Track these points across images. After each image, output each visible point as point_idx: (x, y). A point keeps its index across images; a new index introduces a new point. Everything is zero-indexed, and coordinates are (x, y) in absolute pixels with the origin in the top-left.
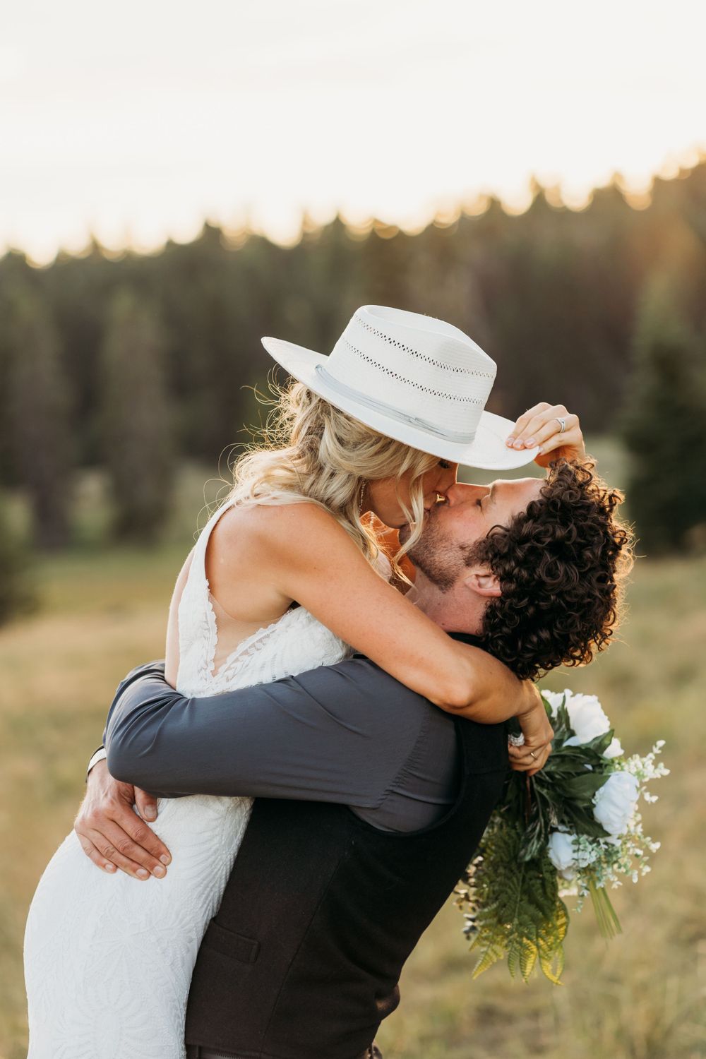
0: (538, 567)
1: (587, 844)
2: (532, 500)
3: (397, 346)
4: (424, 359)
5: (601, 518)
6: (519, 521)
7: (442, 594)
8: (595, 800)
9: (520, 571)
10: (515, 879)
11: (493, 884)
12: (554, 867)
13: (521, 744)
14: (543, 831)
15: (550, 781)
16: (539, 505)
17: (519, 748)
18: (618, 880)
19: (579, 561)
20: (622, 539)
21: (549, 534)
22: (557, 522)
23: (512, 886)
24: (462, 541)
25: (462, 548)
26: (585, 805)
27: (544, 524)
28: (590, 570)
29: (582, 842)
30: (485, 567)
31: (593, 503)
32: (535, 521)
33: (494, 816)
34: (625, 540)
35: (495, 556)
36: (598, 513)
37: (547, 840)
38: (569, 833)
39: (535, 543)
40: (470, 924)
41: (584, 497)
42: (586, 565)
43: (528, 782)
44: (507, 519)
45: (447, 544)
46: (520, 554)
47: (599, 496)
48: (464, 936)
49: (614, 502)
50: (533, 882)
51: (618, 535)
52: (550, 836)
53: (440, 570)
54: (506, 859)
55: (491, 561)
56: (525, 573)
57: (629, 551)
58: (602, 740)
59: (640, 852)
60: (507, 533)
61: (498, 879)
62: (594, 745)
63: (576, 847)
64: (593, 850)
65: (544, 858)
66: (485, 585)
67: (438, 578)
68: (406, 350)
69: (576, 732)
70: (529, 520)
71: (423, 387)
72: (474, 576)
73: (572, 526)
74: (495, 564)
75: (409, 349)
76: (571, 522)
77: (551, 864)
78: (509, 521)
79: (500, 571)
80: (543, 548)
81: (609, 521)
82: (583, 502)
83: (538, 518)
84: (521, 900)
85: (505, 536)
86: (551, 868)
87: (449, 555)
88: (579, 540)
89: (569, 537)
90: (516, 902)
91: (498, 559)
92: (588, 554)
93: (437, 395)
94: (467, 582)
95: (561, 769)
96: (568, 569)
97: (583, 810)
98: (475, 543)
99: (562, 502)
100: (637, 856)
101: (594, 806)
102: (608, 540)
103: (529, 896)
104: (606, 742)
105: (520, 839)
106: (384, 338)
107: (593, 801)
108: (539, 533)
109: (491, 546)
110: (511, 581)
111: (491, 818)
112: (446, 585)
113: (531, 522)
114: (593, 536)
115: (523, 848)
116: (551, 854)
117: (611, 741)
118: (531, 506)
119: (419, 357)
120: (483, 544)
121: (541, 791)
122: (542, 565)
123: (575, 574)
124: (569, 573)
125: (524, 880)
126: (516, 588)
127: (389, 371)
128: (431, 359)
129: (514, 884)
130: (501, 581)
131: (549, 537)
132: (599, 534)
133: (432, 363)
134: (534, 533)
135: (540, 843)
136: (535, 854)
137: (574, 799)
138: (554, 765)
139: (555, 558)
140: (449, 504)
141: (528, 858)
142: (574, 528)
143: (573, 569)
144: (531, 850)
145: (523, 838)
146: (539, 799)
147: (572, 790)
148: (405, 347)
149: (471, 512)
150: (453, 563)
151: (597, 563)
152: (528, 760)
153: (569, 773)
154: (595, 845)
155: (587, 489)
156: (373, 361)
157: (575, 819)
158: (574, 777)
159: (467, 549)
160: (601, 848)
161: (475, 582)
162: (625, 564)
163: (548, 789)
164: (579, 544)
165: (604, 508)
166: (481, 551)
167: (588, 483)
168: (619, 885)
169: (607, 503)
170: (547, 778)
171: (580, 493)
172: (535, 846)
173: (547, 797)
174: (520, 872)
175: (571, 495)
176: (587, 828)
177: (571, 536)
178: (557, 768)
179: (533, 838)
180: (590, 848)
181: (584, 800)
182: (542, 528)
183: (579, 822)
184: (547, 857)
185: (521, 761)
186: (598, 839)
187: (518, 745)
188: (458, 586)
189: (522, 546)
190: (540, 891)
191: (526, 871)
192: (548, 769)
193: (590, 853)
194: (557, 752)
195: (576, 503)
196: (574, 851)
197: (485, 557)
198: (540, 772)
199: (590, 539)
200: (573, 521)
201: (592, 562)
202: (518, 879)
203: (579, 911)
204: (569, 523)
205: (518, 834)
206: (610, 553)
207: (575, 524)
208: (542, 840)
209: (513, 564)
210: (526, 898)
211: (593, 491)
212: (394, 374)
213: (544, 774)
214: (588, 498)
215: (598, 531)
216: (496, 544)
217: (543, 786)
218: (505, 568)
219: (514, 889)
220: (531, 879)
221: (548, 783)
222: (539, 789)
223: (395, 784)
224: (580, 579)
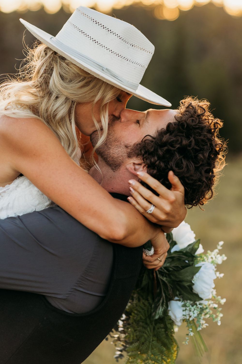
0: (171, 161)
1: (191, 306)
2: (170, 121)
3: (100, 26)
4: (114, 35)
5: (209, 135)
6: (161, 134)
7: (113, 172)
8: (194, 281)
9: (159, 163)
10: (148, 329)
11: (136, 332)
12: (172, 321)
13: (152, 254)
14: (165, 301)
15: (167, 272)
16: (174, 125)
17: (152, 256)
18: (205, 323)
19: (195, 160)
20: (220, 149)
21: (178, 142)
22: (183, 136)
23: (147, 333)
24: (126, 143)
25: (126, 147)
26: (188, 284)
27: (175, 136)
28: (201, 165)
29: (188, 306)
30: (139, 159)
31: (205, 126)
32: (171, 134)
33: (134, 293)
34: (222, 149)
35: (146, 153)
36: (207, 132)
37: (167, 306)
38: (179, 300)
39: (170, 147)
40: (119, 353)
41: (200, 122)
42: (199, 163)
43: (155, 274)
44: (154, 132)
45: (117, 143)
46: (160, 152)
47: (209, 122)
48: (115, 360)
49: (216, 127)
50: (160, 330)
51: (218, 146)
52: (168, 303)
53: (113, 158)
54: (143, 318)
55: (143, 155)
56: (162, 164)
57: (223, 156)
58: (193, 246)
59: (216, 306)
60: (154, 140)
61: (138, 329)
62: (189, 249)
63: (184, 308)
64: (194, 310)
65: (166, 316)
66: (138, 169)
67: (111, 163)
68: (105, 29)
69: (177, 242)
70: (167, 133)
71: (113, 51)
72: (132, 164)
73: (192, 139)
74: (145, 157)
75: (107, 28)
76: (191, 136)
77: (170, 319)
78: (155, 133)
79: (148, 162)
80: (174, 151)
81: (213, 137)
82: (199, 125)
83: (173, 132)
84: (153, 341)
85: (152, 141)
86: (171, 321)
87: (119, 150)
88: (196, 147)
89: (190, 145)
90: (150, 342)
91: (147, 155)
92: (201, 156)
93: (120, 57)
94: (128, 166)
95: (173, 265)
96: (188, 164)
97: (188, 287)
98: (134, 145)
99: (187, 124)
100: (215, 308)
101: (193, 284)
102: (212, 149)
103: (157, 338)
104: (196, 247)
105: (151, 306)
106: (93, 21)
107: (193, 282)
108: (173, 141)
109: (143, 147)
110: (154, 169)
111: (132, 294)
112: (116, 167)
113: (168, 134)
114: (204, 145)
115: (154, 311)
116: (170, 314)
117: (199, 246)
118: (169, 125)
119: (112, 33)
120: (139, 145)
121: (162, 279)
122: (173, 160)
123: (192, 167)
124: (189, 166)
125: (154, 329)
126: (156, 173)
127: (94, 39)
128: (119, 35)
129: (148, 332)
130: (148, 167)
131: (178, 144)
132: (207, 144)
133: (119, 38)
134: (169, 141)
135: (164, 308)
136: (161, 314)
137: (181, 281)
138: (168, 263)
139: (181, 157)
140: (121, 120)
141: (157, 317)
142: (193, 140)
143: (191, 164)
144: (159, 313)
145: (153, 306)
146: (161, 283)
147: (180, 277)
148: (105, 27)
149: (134, 126)
150: (120, 154)
151: (205, 161)
152: (156, 262)
153: (177, 267)
154: (195, 306)
155: (202, 118)
156: (85, 33)
157: (183, 292)
158: (181, 269)
159: (129, 148)
160: (198, 308)
161: (133, 167)
162: (220, 163)
163: (166, 277)
164: (196, 149)
165: (211, 130)
166: (138, 150)
167: (203, 115)
168: (206, 326)
169: (212, 127)
170: (165, 271)
171: (198, 120)
172: (160, 310)
173: (166, 282)
174: (152, 324)
175: (193, 120)
176: (189, 297)
177: (191, 145)
178: (170, 265)
179: (159, 305)
180: (192, 309)
181: (187, 281)
182: (174, 139)
183: (185, 294)
184: (168, 316)
185: (152, 263)
186: (196, 302)
187: (150, 255)
188: (122, 169)
189: (163, 148)
190: (164, 335)
191: (156, 324)
192: (165, 265)
193: (193, 312)
194: (170, 255)
195: (195, 125)
196: (183, 311)
197: (140, 152)
198: (161, 268)
199: (202, 147)
200: (193, 136)
201: (203, 161)
202: (150, 329)
203: (187, 343)
204: (191, 137)
205: (149, 303)
206: (213, 156)
207: (194, 138)
208: (164, 306)
209: (156, 158)
210: (155, 339)
211: (205, 119)
212: (96, 41)
213: (163, 269)
214: (203, 123)
215: (207, 143)
216: (146, 145)
217: (163, 276)
218: (151, 161)
219: (148, 334)
220: (158, 329)
221: (166, 273)
222: (161, 277)
223: (77, 285)
224: (195, 170)
